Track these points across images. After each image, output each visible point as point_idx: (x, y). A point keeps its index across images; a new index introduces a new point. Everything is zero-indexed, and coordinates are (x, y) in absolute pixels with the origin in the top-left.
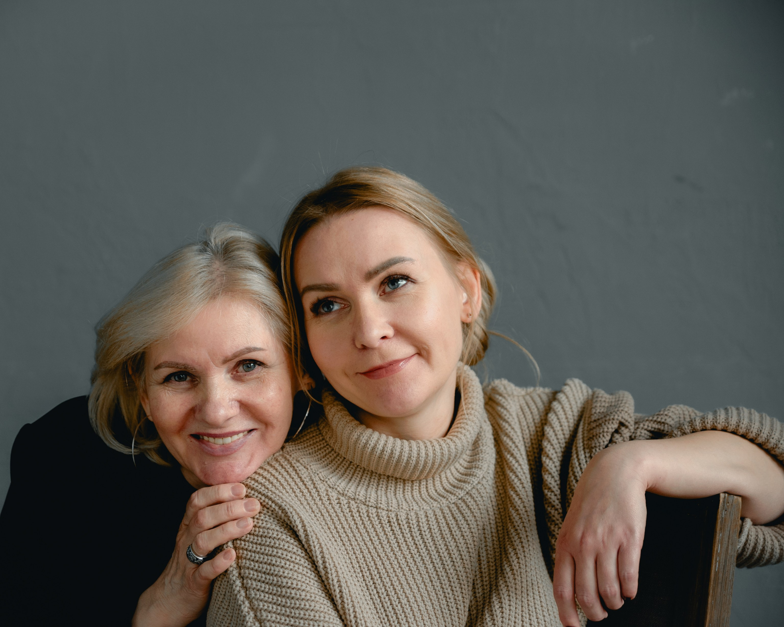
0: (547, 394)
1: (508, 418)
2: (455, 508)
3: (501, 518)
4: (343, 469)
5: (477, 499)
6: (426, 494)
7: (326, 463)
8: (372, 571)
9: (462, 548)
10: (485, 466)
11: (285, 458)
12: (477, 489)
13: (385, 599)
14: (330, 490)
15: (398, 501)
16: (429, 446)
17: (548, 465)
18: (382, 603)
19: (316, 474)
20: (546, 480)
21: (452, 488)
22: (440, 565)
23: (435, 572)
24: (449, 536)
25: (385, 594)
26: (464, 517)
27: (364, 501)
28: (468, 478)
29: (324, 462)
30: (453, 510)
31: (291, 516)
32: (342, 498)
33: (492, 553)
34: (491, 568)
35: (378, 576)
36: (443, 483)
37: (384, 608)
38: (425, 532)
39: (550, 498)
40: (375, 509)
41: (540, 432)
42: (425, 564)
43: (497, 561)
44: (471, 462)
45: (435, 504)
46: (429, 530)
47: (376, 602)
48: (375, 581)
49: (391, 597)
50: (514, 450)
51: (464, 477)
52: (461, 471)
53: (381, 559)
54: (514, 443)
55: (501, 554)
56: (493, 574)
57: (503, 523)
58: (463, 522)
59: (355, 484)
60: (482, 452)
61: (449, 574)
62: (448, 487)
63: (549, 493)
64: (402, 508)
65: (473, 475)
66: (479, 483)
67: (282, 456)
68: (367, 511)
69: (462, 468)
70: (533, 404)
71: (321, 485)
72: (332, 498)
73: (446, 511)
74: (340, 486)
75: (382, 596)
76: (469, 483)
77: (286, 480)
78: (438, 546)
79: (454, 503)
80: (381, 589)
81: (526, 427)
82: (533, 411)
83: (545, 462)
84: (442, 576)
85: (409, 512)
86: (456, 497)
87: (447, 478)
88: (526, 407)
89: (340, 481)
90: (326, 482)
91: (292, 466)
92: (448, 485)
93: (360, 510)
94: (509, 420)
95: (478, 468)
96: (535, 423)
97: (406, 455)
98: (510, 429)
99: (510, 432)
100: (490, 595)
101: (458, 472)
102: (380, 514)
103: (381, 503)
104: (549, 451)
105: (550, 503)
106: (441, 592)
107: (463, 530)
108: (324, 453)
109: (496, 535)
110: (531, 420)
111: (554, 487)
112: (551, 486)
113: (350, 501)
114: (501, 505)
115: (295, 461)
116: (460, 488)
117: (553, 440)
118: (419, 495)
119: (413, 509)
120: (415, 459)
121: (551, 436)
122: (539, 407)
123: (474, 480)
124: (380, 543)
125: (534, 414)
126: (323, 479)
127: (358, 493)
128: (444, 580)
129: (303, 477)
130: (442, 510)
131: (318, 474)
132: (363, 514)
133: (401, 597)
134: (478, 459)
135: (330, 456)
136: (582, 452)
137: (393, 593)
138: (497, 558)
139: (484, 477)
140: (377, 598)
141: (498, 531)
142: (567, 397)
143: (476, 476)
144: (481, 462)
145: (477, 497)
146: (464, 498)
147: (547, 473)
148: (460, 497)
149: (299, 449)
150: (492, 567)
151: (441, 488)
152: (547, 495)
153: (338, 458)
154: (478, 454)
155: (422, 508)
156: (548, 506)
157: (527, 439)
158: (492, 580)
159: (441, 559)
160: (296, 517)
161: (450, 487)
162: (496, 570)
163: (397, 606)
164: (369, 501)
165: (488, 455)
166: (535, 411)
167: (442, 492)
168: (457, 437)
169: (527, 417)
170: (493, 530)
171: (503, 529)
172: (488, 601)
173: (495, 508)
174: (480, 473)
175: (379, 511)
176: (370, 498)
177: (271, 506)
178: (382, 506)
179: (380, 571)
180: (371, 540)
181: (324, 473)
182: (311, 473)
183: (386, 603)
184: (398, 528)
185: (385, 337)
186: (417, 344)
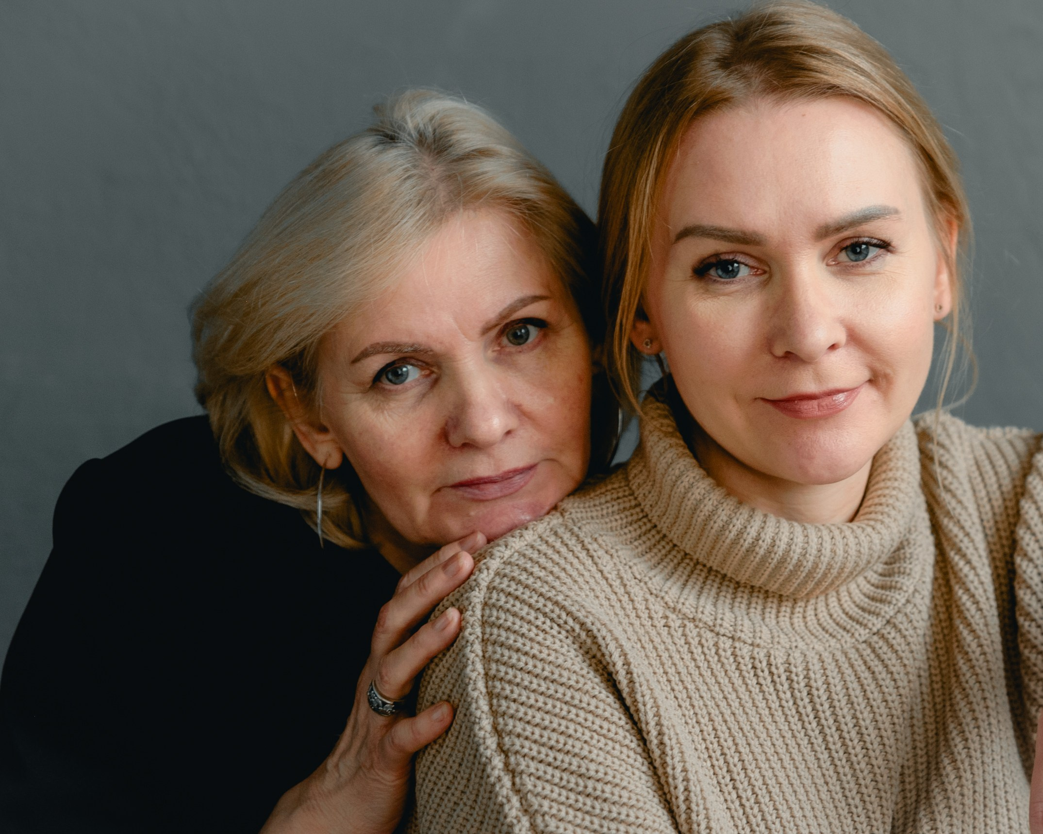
0: (1025, 440)
1: (951, 483)
2: (869, 651)
3: (939, 666)
4: (672, 564)
5: (907, 633)
6: (815, 622)
7: (640, 549)
8: (728, 757)
9: (884, 723)
10: (917, 569)
12: (906, 614)
13: (752, 809)
14: (652, 599)
15: (771, 630)
17: (1025, 572)
18: (747, 817)
19: (627, 567)
20: (1022, 599)
21: (860, 611)
22: (841, 753)
23: (833, 767)
24: (861, 699)
25: (752, 801)
26: (886, 666)
27: (711, 624)
28: (888, 593)
29: (637, 547)
30: (865, 653)
31: (604, 645)
32: (672, 616)
33: (921, 731)
34: (920, 760)
35: (739, 765)
36: (843, 602)
37: (751, 826)
38: (818, 689)
39: (1029, 632)
40: (731, 640)
41: (1012, 509)
42: (816, 752)
43: (930, 747)
44: (891, 564)
45: (833, 642)
46: (825, 686)
47: (735, 814)
48: (735, 776)
49: (763, 806)
50: (961, 541)
51: (879, 591)
52: (873, 581)
53: (744, 735)
54: (962, 528)
55: (937, 734)
56: (922, 771)
57: (942, 676)
58: (884, 675)
59: (695, 592)
60: (909, 543)
61: (858, 771)
62: (854, 611)
63: (1027, 624)
64: (778, 643)
65: (895, 588)
66: (908, 601)
68: (716, 644)
69: (875, 576)
70: (999, 457)
71: (637, 588)
72: (654, 615)
73: (853, 655)
74: (670, 593)
75: (747, 804)
76: (890, 603)
78: (840, 718)
79: (865, 642)
80: (746, 791)
81: (986, 500)
82: (999, 470)
83: (1020, 566)
84: (845, 775)
85: (790, 652)
86: (867, 631)
87: (850, 594)
88: (987, 462)
89: (669, 584)
90: (646, 583)
91: (584, 548)
92: (853, 606)
93: (703, 641)
94: (952, 487)
95: (904, 573)
96: (1002, 493)
98: (954, 503)
99: (954, 509)
100: (916, 808)
101: (869, 582)
102: (738, 652)
103: (742, 631)
104: (1028, 545)
105: (1029, 640)
106: (844, 804)
107: (886, 690)
108: (639, 532)
109: (930, 699)
110: (995, 487)
111: (1036, 612)
112: (1031, 610)
113: (686, 622)
114: (940, 642)
115: (590, 540)
116: (874, 613)
117: (1036, 525)
118: (802, 624)
119: (796, 647)
121: (1032, 518)
122: (1010, 463)
123: (898, 597)
124: (741, 704)
125: (1001, 476)
126: (639, 577)
127: (701, 609)
128: (848, 783)
129: (606, 570)
130: (846, 654)
131: (630, 567)
132: (710, 650)
133: (780, 807)
134: (902, 556)
135: (649, 539)
137: (767, 799)
138: (931, 741)
139: (916, 591)
140: (738, 808)
141: (933, 690)
143: (901, 589)
144: (908, 562)
145: (907, 630)
146: (884, 632)
147: (1023, 586)
148: (875, 630)
149: (592, 518)
150: (921, 757)
151: (840, 612)
152: (1023, 626)
153: (663, 543)
154: (903, 548)
155: (811, 646)
156: (1025, 647)
157: (988, 521)
158: (921, 781)
159: (844, 744)
160: (612, 646)
161: (856, 609)
162: (929, 763)
163: (774, 823)
164: (721, 625)
165: (919, 549)
166: (1003, 470)
167: (843, 619)
169: (988, 482)
170: (925, 689)
171: (943, 687)
172: (911, 819)
173: (929, 648)
174: (908, 583)
175: (737, 644)
176: (722, 619)
177: (566, 623)
178: (743, 636)
179: (744, 757)
180: (725, 698)
181: (640, 567)
182: (618, 563)
183: (755, 817)
184: (769, 679)
185: (833, 347)
186: (878, 365)
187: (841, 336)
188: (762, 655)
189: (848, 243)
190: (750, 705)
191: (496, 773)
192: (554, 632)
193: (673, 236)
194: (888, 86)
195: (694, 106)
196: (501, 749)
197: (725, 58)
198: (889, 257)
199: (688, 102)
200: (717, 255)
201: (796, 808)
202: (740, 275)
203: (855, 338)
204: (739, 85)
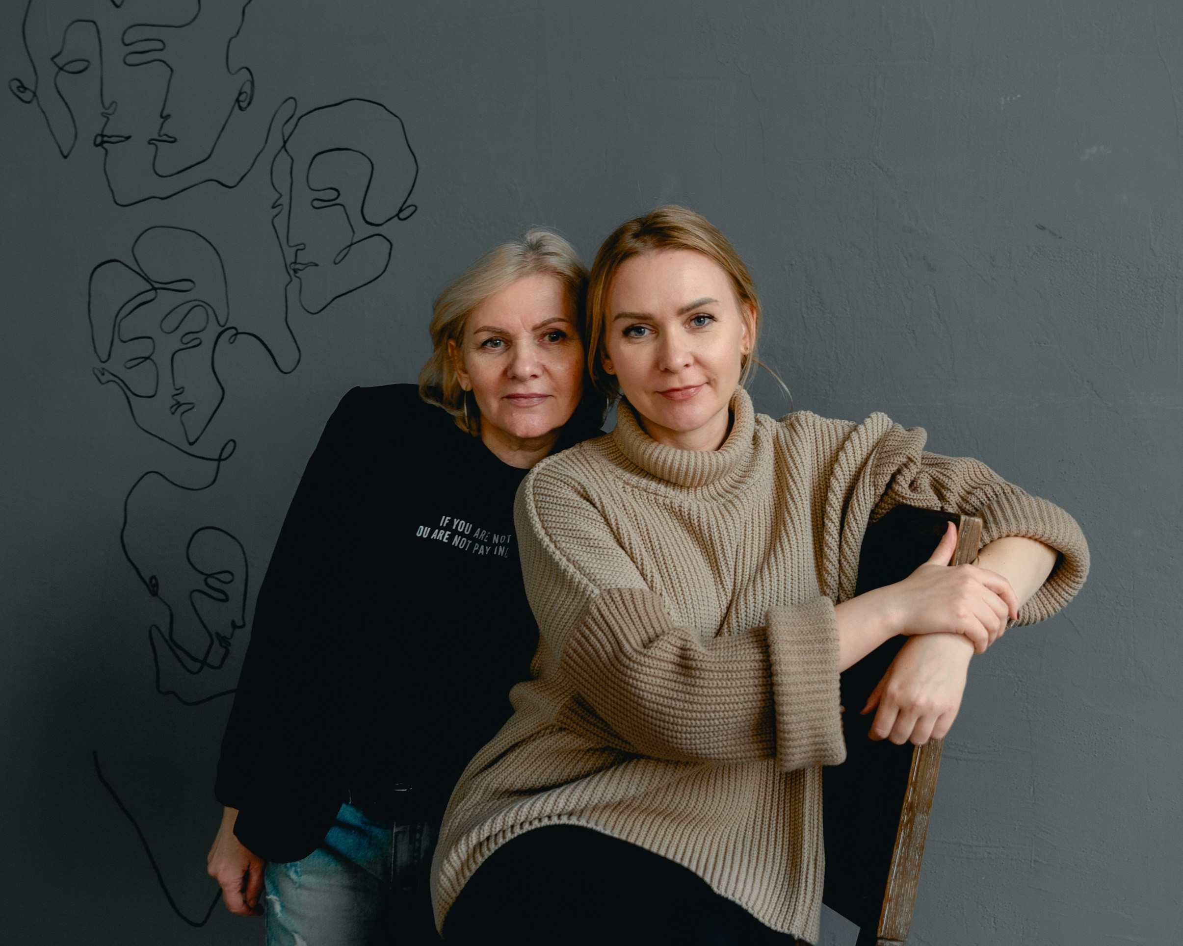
0: (849, 426)
6: (701, 496)
11: (581, 453)
12: (745, 493)
14: (617, 480)
16: (700, 457)
19: (606, 467)
20: (829, 498)
27: (645, 488)
30: (721, 508)
32: (627, 486)
39: (829, 513)
40: (654, 496)
51: (737, 483)
52: (734, 479)
53: (662, 534)
65: (744, 483)
66: (748, 488)
67: (579, 451)
68: (648, 498)
70: (834, 433)
71: (610, 476)
72: (618, 486)
74: (625, 477)
76: (739, 489)
77: (580, 469)
79: (722, 504)
83: (833, 484)
86: (725, 500)
87: (721, 484)
91: (586, 460)
93: (642, 497)
95: (750, 477)
97: (677, 463)
104: (838, 472)
110: (828, 447)
113: (634, 489)
116: (730, 493)
117: (844, 464)
120: (685, 467)
121: (843, 461)
122: (839, 437)
123: (744, 486)
127: (640, 483)
132: (644, 500)
136: (868, 477)
137: (670, 561)
142: (866, 429)
146: (733, 499)
147: (831, 491)
148: (729, 499)
151: (715, 492)
160: (593, 492)
161: (723, 491)
164: (649, 489)
166: (834, 440)
167: (715, 495)
168: (726, 450)
174: (751, 481)
175: (657, 497)
176: (650, 486)
178: (660, 493)
179: (661, 542)
180: (653, 519)
185: (687, 366)
186: (709, 374)
187: (691, 361)
188: (668, 502)
189: (693, 317)
190: (665, 523)
191: (545, 544)
192: (566, 488)
193: (613, 318)
194: (712, 244)
195: (620, 256)
196: (547, 533)
197: (636, 234)
198: (715, 324)
199: (617, 254)
200: (632, 325)
201: (685, 567)
202: (645, 334)
203: (698, 361)
204: (642, 245)
